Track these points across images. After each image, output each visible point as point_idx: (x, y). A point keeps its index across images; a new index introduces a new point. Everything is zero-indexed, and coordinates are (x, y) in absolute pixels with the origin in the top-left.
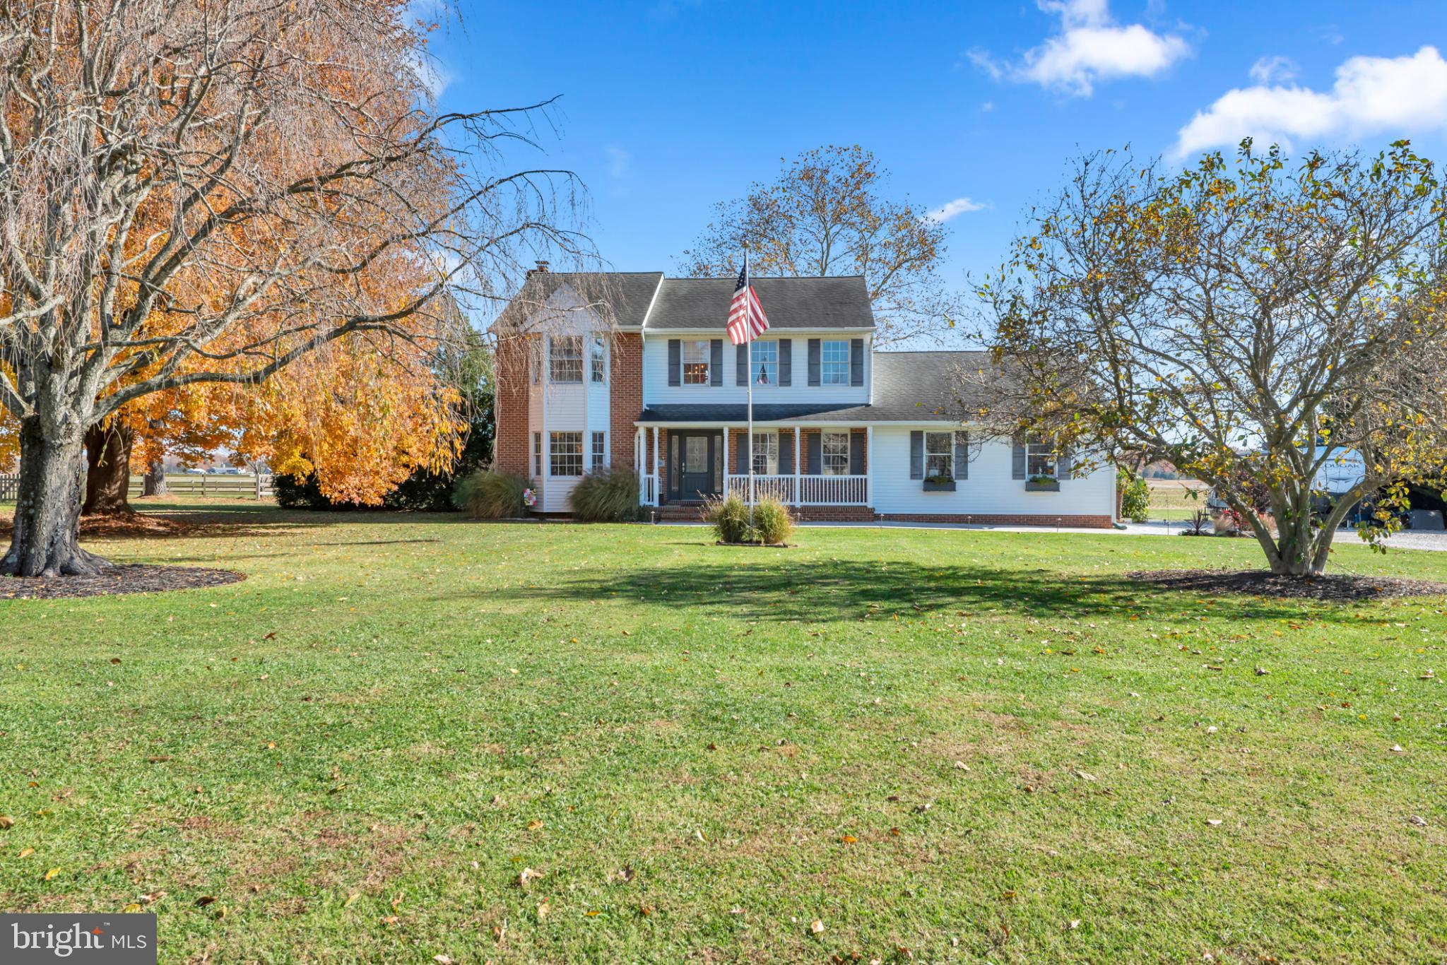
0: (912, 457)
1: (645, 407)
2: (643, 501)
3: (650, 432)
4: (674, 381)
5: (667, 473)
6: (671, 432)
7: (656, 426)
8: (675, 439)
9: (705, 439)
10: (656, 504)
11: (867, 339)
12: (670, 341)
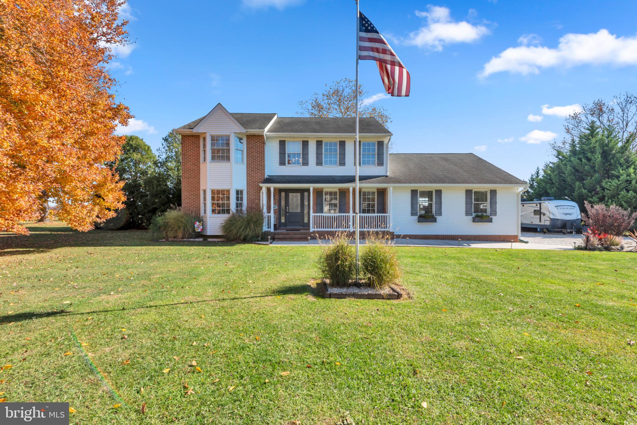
0: (412, 204)
1: (266, 176)
2: (265, 229)
3: (269, 190)
4: (282, 163)
5: (278, 213)
6: (280, 190)
7: (272, 186)
8: (283, 194)
9: (299, 194)
10: (272, 230)
11: (386, 141)
12: (280, 141)
